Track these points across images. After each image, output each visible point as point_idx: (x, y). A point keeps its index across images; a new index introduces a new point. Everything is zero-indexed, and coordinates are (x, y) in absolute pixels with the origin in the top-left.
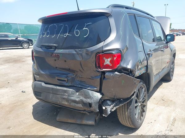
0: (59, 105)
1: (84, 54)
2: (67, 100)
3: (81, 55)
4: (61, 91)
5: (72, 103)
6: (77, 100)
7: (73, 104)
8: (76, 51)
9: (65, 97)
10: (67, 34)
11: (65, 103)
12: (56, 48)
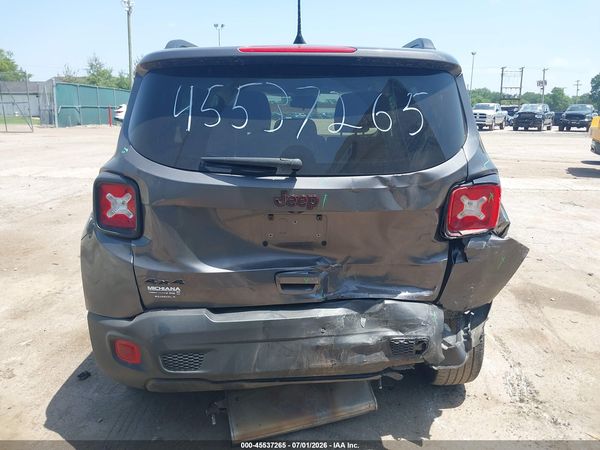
0: (281, 380)
1: (413, 190)
2: (334, 351)
3: (405, 191)
4: (304, 324)
5: (350, 358)
6: (370, 340)
7: (355, 359)
8: (384, 181)
9: (322, 341)
10: (343, 124)
11: (325, 363)
12: (294, 172)
